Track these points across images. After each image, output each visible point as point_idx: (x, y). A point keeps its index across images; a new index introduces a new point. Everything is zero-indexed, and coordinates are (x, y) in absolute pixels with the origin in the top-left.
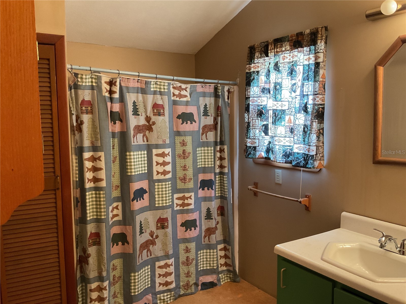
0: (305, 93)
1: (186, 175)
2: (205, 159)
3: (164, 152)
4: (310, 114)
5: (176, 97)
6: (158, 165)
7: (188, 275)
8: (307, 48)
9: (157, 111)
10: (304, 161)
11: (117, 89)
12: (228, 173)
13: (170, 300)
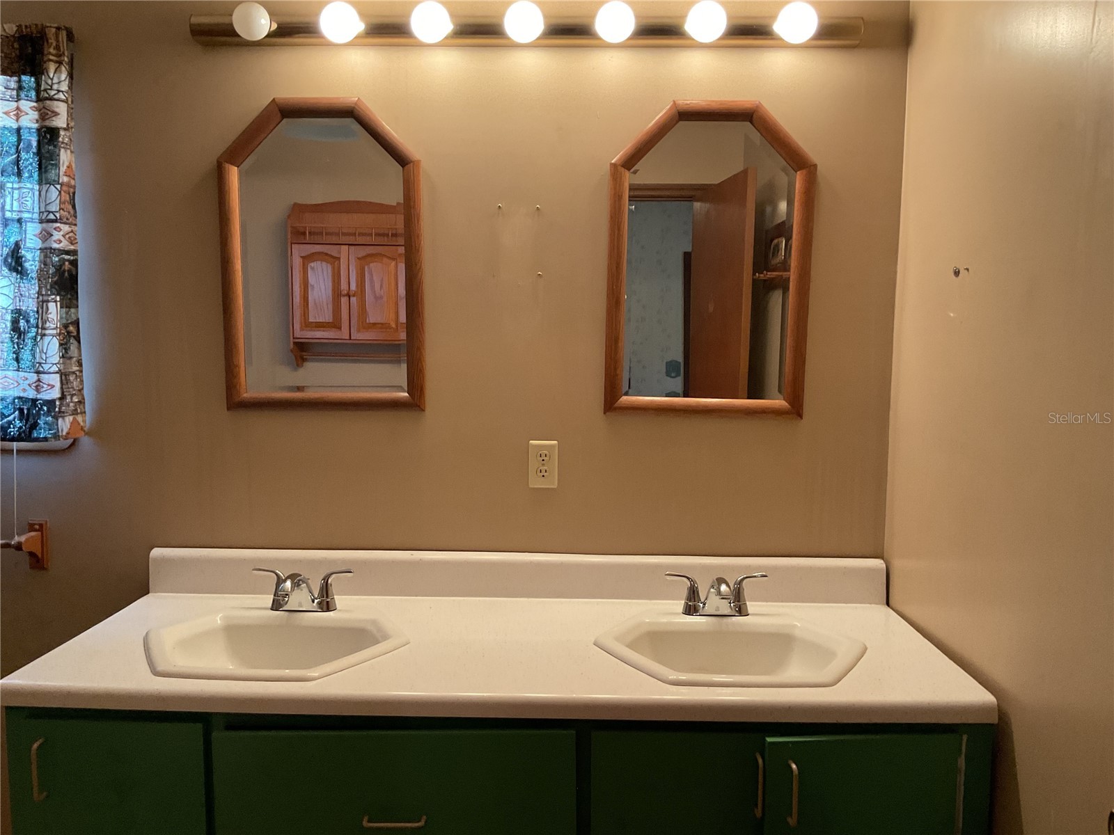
0: (8, 215)
4: (33, 279)
8: (8, 77)
10: (21, 420)
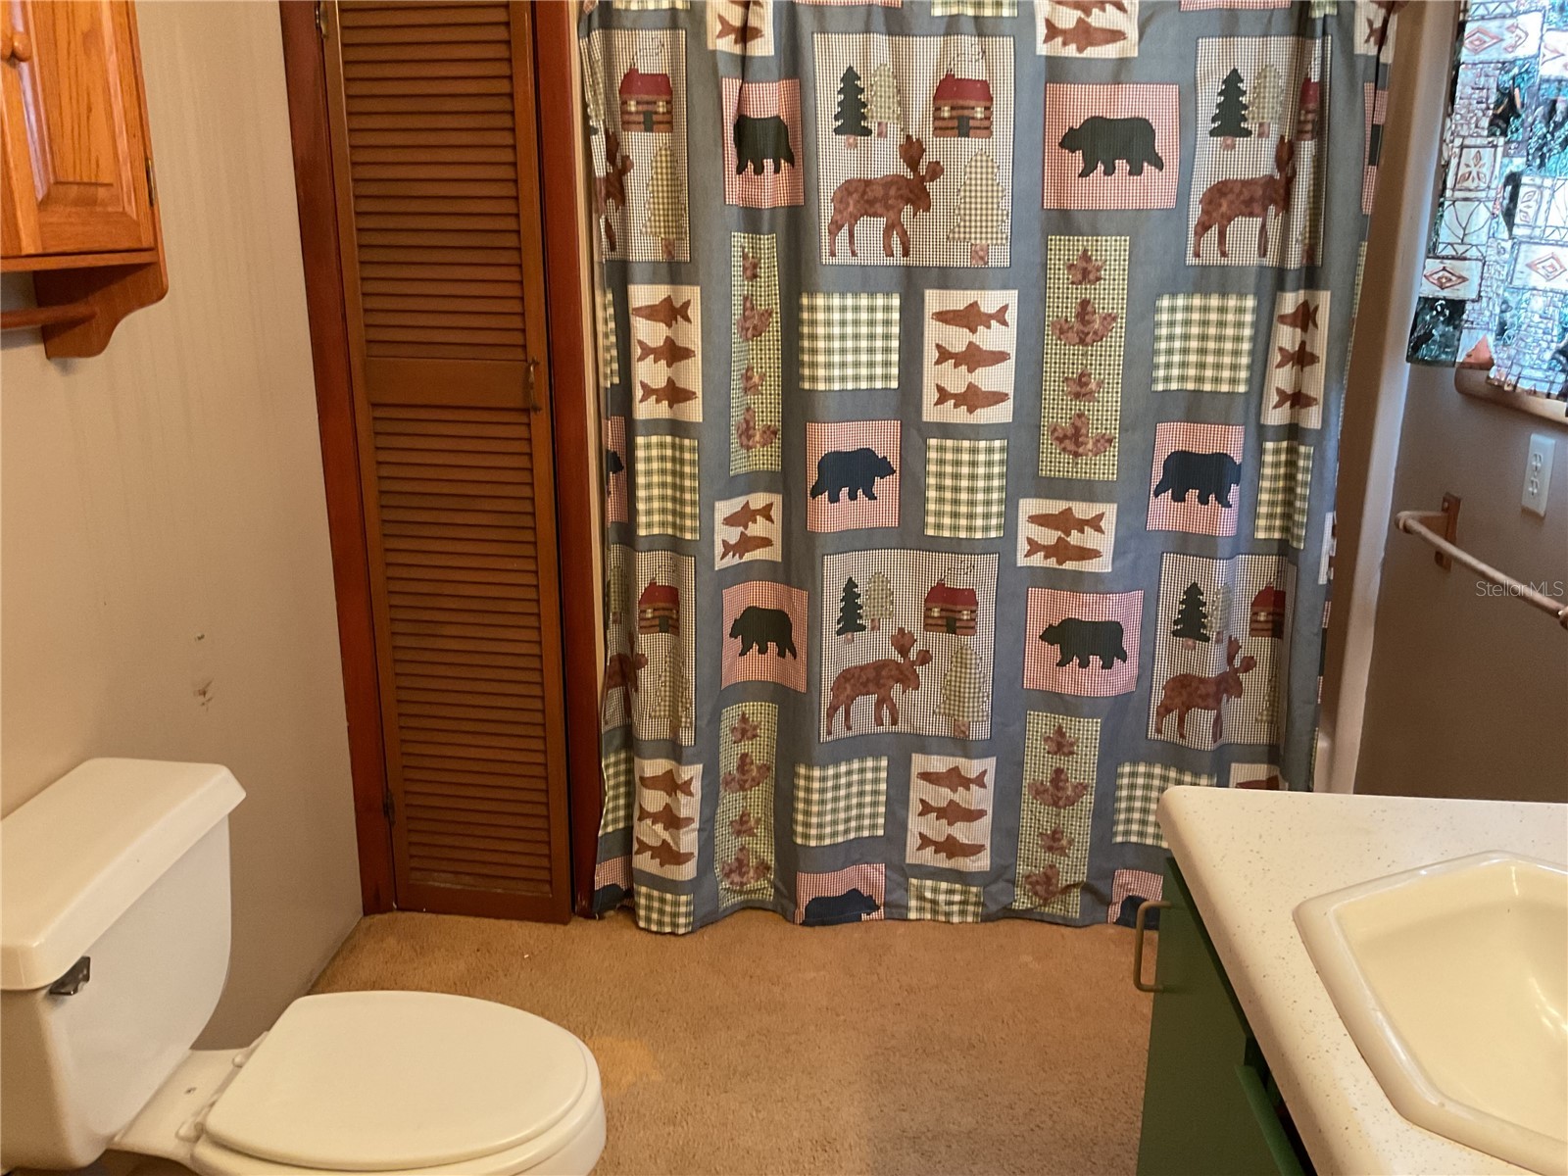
1: (1083, 419)
2: (1202, 351)
3: (974, 305)
5: (1065, 44)
6: (946, 360)
7: (1055, 845)
9: (955, 113)
11: (762, 18)
12: (1321, 433)
13: (963, 913)
